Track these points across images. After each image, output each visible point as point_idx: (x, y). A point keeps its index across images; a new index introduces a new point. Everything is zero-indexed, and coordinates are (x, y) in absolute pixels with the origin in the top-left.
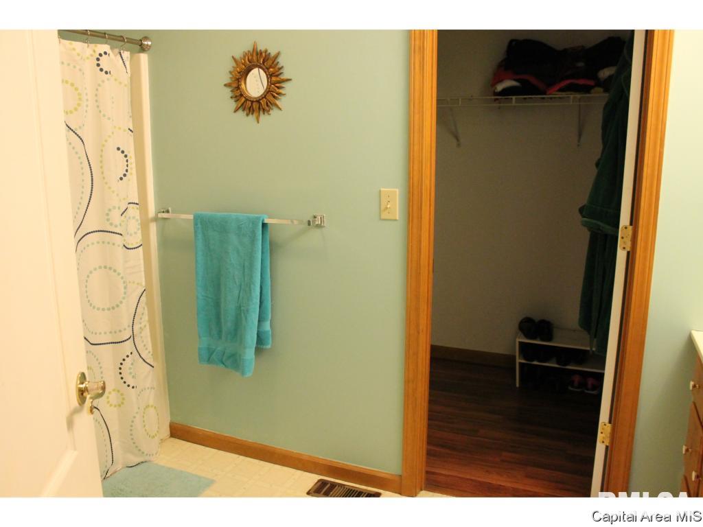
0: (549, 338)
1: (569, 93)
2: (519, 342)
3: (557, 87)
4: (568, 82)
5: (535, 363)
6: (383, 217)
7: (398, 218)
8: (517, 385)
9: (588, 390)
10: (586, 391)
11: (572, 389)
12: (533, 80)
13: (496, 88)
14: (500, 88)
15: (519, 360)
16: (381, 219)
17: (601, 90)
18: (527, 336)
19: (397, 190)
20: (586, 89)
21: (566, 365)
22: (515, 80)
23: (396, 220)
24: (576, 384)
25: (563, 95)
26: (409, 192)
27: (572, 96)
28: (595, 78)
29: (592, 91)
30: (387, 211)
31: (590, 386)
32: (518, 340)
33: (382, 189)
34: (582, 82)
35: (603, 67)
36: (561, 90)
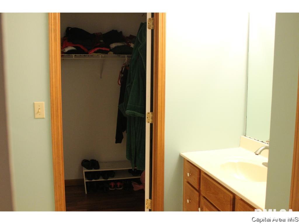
0: (98, 167)
1: (98, 54)
2: (85, 172)
3: (93, 51)
4: (98, 49)
5: (93, 180)
6: (36, 117)
7: (45, 117)
8: (86, 193)
9: (118, 188)
10: (117, 189)
11: (111, 189)
12: (82, 47)
13: (65, 50)
14: (67, 50)
15: (85, 181)
16: (35, 118)
17: (112, 53)
18: (88, 168)
19: (44, 102)
20: (106, 52)
21: (107, 179)
22: (74, 47)
23: (44, 118)
24: (113, 187)
25: (96, 54)
26: (51, 103)
27: (100, 55)
28: (109, 47)
29: (109, 53)
30: (39, 113)
31: (118, 186)
32: (84, 171)
33: (35, 102)
34: (104, 49)
35: (112, 43)
36: (94, 52)
